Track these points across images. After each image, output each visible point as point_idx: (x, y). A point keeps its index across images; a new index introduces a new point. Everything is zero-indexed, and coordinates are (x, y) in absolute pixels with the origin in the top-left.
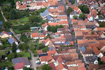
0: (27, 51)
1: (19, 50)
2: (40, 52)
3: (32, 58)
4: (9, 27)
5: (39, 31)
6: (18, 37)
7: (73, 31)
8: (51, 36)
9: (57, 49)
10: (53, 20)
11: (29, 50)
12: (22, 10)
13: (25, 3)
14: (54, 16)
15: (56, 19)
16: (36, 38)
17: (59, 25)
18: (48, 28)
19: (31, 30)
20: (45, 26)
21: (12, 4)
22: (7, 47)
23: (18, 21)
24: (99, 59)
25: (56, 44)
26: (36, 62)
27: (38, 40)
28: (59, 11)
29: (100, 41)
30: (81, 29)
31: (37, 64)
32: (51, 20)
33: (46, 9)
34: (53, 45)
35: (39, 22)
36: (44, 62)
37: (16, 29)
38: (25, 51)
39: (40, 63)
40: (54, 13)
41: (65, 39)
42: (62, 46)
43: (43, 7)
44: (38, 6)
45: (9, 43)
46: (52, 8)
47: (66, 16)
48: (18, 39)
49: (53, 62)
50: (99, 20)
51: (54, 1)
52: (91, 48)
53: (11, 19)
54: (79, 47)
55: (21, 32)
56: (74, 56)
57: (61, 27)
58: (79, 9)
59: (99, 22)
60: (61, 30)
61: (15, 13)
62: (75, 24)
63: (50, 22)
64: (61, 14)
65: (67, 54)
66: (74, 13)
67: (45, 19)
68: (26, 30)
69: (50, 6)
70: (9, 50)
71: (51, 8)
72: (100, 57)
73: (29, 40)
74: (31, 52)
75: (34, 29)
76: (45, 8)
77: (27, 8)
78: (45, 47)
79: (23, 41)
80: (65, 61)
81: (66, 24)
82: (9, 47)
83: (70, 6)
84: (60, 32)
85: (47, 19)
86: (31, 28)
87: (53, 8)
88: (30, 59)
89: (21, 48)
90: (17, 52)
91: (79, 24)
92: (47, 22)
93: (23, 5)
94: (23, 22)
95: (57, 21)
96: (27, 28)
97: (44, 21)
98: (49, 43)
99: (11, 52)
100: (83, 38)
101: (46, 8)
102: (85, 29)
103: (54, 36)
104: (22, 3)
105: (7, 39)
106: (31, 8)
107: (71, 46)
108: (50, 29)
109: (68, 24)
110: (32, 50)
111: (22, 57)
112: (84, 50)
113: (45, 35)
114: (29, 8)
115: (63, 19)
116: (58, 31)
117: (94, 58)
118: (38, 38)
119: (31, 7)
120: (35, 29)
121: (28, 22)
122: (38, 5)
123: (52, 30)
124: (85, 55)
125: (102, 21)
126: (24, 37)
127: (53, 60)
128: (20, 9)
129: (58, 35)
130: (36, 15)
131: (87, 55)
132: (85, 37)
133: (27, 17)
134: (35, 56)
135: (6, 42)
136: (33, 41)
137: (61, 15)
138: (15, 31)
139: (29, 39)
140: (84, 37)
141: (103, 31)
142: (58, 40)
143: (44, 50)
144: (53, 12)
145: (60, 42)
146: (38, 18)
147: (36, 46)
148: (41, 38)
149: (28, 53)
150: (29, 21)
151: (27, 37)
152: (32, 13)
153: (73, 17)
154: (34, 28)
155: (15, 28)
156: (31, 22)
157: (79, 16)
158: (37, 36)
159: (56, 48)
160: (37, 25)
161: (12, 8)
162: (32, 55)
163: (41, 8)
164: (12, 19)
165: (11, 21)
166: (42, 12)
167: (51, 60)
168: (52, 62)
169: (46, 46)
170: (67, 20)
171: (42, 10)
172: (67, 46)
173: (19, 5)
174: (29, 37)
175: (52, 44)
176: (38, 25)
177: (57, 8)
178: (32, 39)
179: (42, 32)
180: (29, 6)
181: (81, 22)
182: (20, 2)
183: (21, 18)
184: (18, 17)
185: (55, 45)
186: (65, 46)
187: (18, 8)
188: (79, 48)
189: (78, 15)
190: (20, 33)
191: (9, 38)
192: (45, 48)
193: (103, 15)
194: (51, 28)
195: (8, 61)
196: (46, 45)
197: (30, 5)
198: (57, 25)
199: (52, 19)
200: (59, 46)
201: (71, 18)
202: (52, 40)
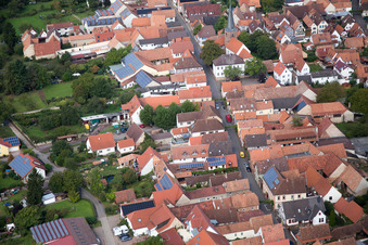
0: (81, 199)
1: (52, 195)
2: (126, 196)
3: (100, 219)
4: (8, 120)
5: (115, 129)
6: (44, 152)
7: (230, 119)
8: (158, 141)
9: (185, 185)
10: (158, 88)
11: (86, 195)
12: (46, 59)
13: (54, 34)
14: (160, 74)
15: (169, 83)
16: (105, 152)
17: (182, 101)
18: (143, 116)
19: (87, 126)
20: (134, 109)
21: (6, 42)
22: (10, 188)
23: (34, 96)
24: (329, 208)
25: (177, 165)
26: (118, 232)
27: (113, 157)
28: (174, 56)
29: (325, 147)
30: (258, 113)
31: (121, 237)
32: (151, 89)
33: (129, 52)
34: (168, 171)
35: (109, 98)
36: (144, 230)
37: (31, 124)
38: (75, 196)
39: (130, 235)
40: (158, 63)
41: (207, 147)
42: (199, 173)
43: (119, 46)
44: (98, 41)
45: (13, 174)
46: (150, 47)
47: (199, 71)
48: (45, 158)
49: (175, 229)
50: (314, 80)
51: (153, 24)
52: (297, 172)
53: (9, 93)
54: (259, 173)
55: (51, 133)
56: (244, 204)
57: (189, 108)
58: (244, 46)
59: (315, 87)
60: (188, 121)
61: (24, 72)
62: (233, 97)
63: (146, 95)
64: (181, 65)
65: (220, 197)
66: (229, 61)
67: (128, 86)
68: (67, 128)
69: (142, 42)
70: (16, 197)
71: (144, 47)
72: (332, 202)
73: (83, 160)
74: (95, 200)
75: (94, 121)
76: (123, 47)
77: (64, 51)
78: (140, 178)
79: (60, 164)
80: (215, 222)
81: (205, 100)
82: (14, 187)
83: (211, 38)
84: (185, 124)
85: (137, 86)
86: (84, 119)
87: (154, 47)
88: (93, 222)
89: (57, 187)
90: (46, 202)
91: (249, 95)
92: (139, 96)
93: (47, 41)
94: (53, 100)
95: (171, 90)
96: (70, 119)
97: (126, 91)
98: (155, 163)
99: (25, 205)
100: (268, 142)
101: (129, 49)
102: (268, 112)
103: (168, 141)
104: (44, 35)
105: (6, 160)
106: (75, 52)
107: (230, 169)
108: (149, 118)
109: (210, 99)
110: (96, 193)
111: (65, 219)
112: (277, 182)
113: (135, 140)
114: (69, 50)
115: (191, 81)
116: (181, 121)
117: (312, 205)
118: (112, 150)
119: (76, 49)
120: (100, 120)
121: (71, 101)
122: (99, 39)
123: (160, 119)
124: (281, 197)
125: (322, 81)
126: (63, 152)
127: (176, 222)
128: (37, 58)
129: (180, 136)
130: (96, 73)
131: (288, 198)
132: (273, 136)
133: (64, 81)
134: (109, 212)
135: (4, 171)
136: (95, 163)
137: (184, 68)
138: (28, 134)
139: (81, 155)
140: (269, 137)
141: (329, 113)
142: (185, 154)
143: (139, 190)
144: (154, 62)
145: (190, 160)
146: (104, 82)
147: (109, 177)
148: (122, 151)
149: (83, 202)
150: (75, 97)
151: (75, 149)
152: (82, 67)
153: (226, 72)
154: (94, 117)
155: (27, 123)
156: (81, 99)
157: (243, 70)
158: (108, 146)
159: (181, 180)
160: (104, 109)
161: (10, 54)
162: (100, 209)
163: (113, 50)
164: (14, 91)
165: (11, 101)
166: (115, 63)
167: (166, 223)
168: (171, 227)
169: (144, 177)
170: (205, 84)
171: (117, 57)
172: (216, 172)
173: (32, 43)
174: (81, 150)
175: (165, 169)
176: (107, 107)
177: (165, 46)
178: (93, 156)
179: (124, 129)
180: (69, 46)
181: (252, 89)
182: (34, 33)
183: (45, 85)
184: (33, 84)
185: (175, 169)
186: (208, 172)
187: (29, 52)
188: (257, 176)
189: (240, 66)
190: (49, 139)
191: (11, 157)
192: (142, 184)
193: (324, 62)
194: (154, 114)
195: (17, 236)
196: (144, 172)
197: (70, 40)
198: (173, 104)
199: (154, 84)
200: (190, 174)
201: (216, 76)
202: (162, 153)
